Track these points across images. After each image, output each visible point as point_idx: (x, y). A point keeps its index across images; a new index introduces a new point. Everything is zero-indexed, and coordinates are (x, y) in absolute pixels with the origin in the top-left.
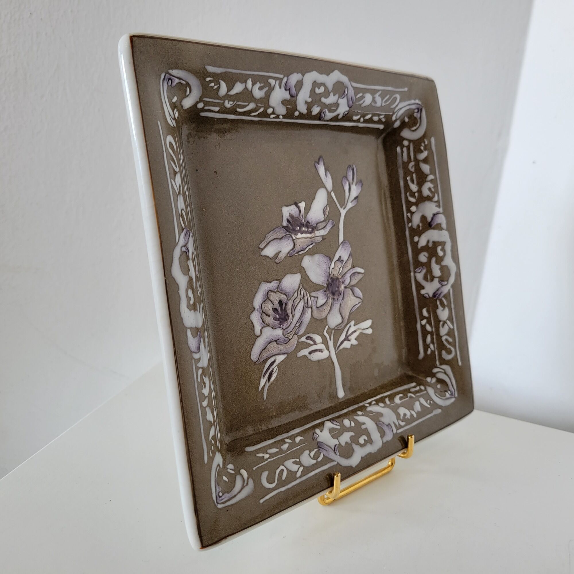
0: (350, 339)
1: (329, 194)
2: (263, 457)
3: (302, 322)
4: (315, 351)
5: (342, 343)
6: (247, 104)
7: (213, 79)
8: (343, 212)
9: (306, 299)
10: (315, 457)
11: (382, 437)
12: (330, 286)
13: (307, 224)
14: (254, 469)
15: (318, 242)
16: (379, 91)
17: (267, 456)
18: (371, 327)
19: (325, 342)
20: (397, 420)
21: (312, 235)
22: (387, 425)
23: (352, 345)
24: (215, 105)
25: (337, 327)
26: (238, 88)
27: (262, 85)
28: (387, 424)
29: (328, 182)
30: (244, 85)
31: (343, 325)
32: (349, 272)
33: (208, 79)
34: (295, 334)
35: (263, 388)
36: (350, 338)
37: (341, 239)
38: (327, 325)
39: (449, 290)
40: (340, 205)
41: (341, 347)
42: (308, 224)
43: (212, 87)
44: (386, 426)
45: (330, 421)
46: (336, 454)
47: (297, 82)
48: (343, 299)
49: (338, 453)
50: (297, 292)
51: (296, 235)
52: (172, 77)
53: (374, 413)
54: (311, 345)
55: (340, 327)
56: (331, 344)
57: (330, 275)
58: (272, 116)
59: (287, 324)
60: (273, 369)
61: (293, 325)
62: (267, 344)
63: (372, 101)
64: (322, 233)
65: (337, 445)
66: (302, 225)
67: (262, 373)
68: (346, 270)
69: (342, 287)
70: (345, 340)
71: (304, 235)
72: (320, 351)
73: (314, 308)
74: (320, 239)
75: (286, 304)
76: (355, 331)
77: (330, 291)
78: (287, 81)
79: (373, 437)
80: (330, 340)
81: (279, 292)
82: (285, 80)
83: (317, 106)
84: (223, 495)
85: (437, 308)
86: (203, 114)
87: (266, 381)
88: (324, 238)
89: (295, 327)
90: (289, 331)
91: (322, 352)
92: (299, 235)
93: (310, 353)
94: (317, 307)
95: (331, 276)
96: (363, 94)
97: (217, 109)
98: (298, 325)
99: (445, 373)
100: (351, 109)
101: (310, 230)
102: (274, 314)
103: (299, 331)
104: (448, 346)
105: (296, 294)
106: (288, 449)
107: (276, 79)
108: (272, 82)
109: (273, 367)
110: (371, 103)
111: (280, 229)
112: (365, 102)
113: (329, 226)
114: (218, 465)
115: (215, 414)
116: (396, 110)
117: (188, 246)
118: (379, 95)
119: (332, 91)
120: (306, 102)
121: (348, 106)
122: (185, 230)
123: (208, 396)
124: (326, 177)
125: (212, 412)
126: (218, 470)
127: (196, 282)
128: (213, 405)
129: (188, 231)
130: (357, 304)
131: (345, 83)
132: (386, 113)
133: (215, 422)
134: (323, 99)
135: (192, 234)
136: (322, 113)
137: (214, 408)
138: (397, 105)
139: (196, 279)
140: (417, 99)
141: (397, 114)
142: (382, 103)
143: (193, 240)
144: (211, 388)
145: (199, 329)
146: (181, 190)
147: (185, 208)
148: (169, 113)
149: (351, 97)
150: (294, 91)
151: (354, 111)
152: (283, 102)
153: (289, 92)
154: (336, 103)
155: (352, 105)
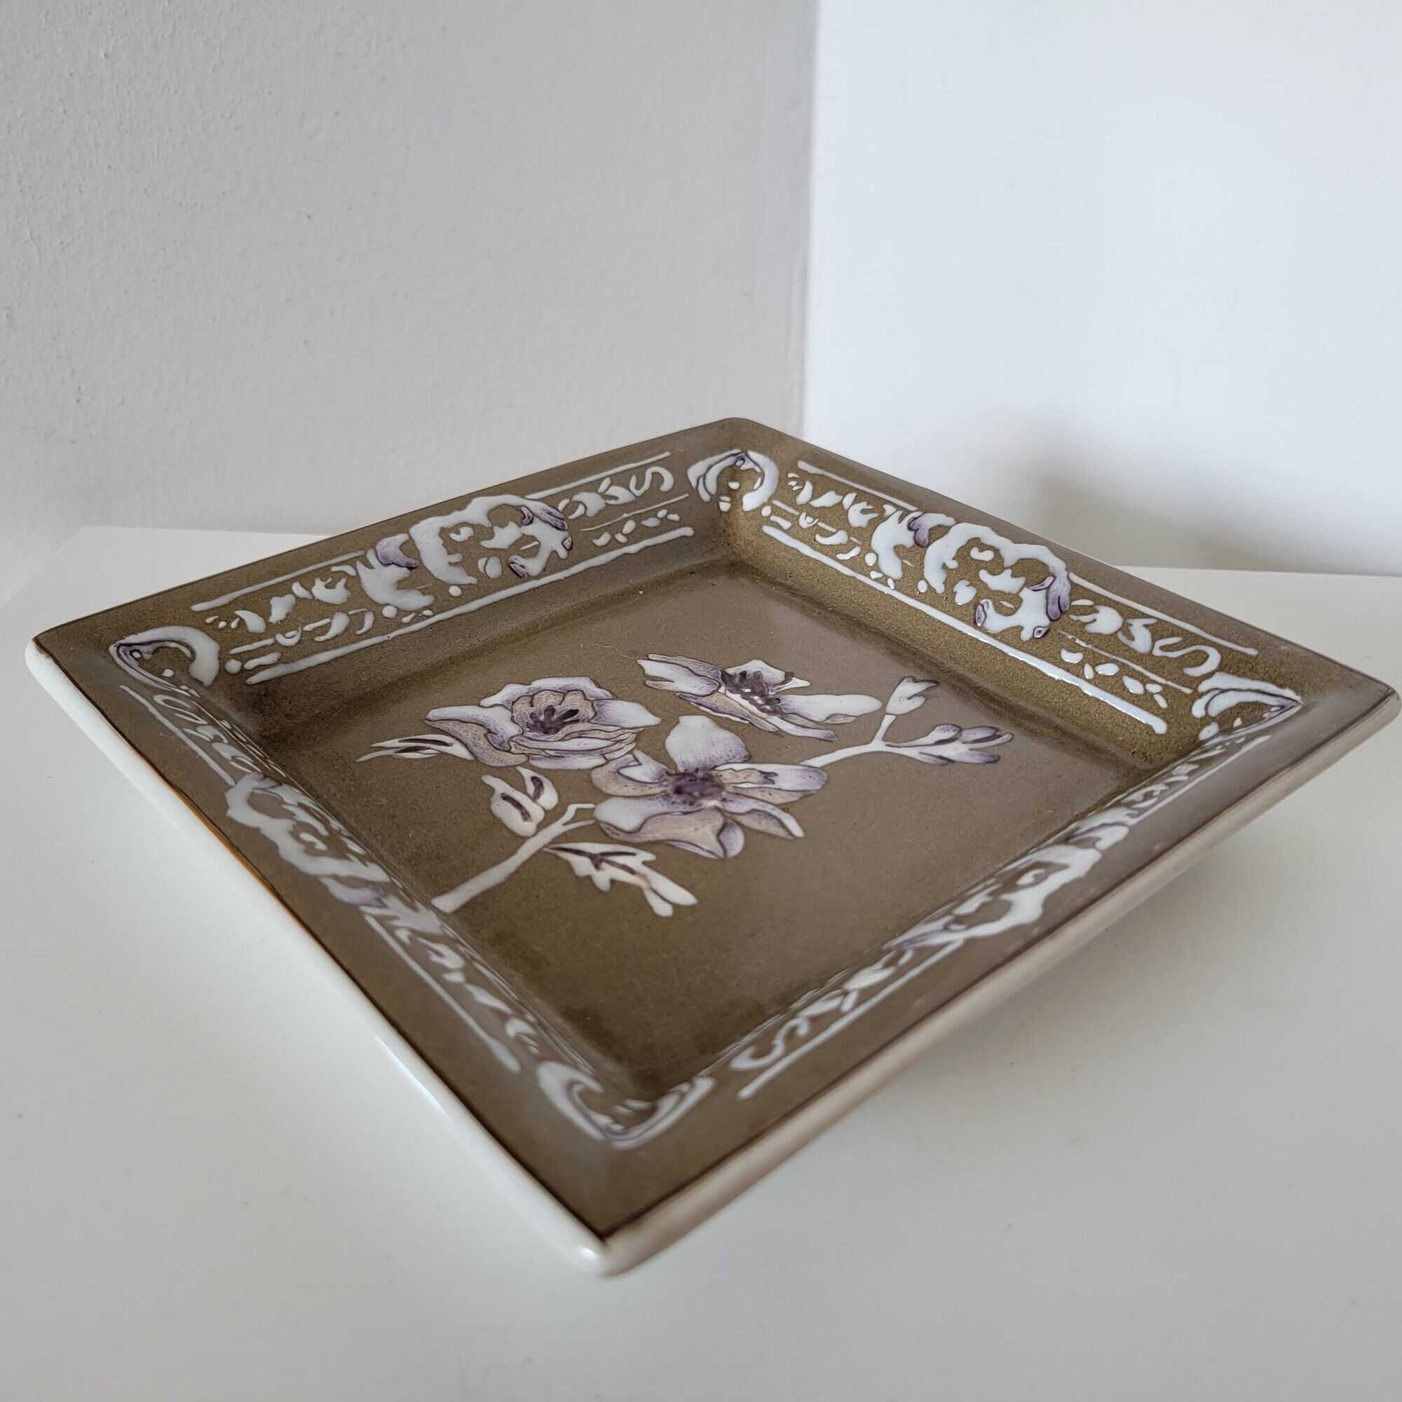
0: (601, 867)
1: (881, 712)
3: (563, 757)
4: (518, 805)
5: (579, 852)
6: (834, 530)
7: (798, 477)
8: (877, 745)
9: (618, 746)
10: (237, 761)
11: (333, 877)
12: (688, 779)
13: (771, 701)
14: (194, 703)
15: (758, 726)
16: (1150, 617)
18: (676, 907)
19: (551, 816)
20: (411, 930)
21: (760, 713)
22: (380, 901)
23: (590, 877)
24: (786, 516)
25: (608, 826)
26: (828, 499)
27: (870, 507)
28: (384, 903)
29: (903, 704)
30: (839, 498)
31: (622, 837)
32: (761, 803)
33: (791, 475)
34: (528, 756)
35: (382, 748)
36: (604, 865)
37: (819, 762)
38: (596, 804)
39: (950, 943)
40: (886, 736)
41: (566, 857)
42: (775, 701)
43: (792, 487)
44: (376, 897)
46: (256, 789)
47: (939, 527)
48: (685, 813)
49: (258, 792)
50: (618, 728)
51: (731, 691)
52: (747, 459)
54: (524, 791)
55: (613, 833)
56: (557, 828)
57: (713, 768)
58: (874, 575)
59: (536, 736)
60: (429, 748)
61: (542, 745)
62: (474, 721)
63: (1120, 630)
64: (786, 727)
65: (280, 799)
66: (761, 693)
67: (410, 735)
68: (759, 796)
69: (711, 803)
70: (592, 857)
71: (744, 702)
72: (526, 815)
73: (612, 766)
74: (771, 728)
75: (577, 721)
76: (631, 871)
77: (678, 783)
78: (918, 518)
80: (565, 824)
81: (592, 705)
82: (915, 515)
83: (968, 583)
86: (766, 529)
87: (398, 748)
88: (780, 732)
89: (543, 750)
90: (525, 744)
91: (525, 820)
92: (735, 696)
93: (506, 798)
94: (618, 772)
95: (714, 773)
96: (1095, 605)
97: (786, 524)
98: (552, 753)
100: (1056, 624)
101: (768, 707)
102: (543, 711)
103: (541, 759)
105: (611, 728)
107: (898, 508)
108: (889, 509)
109: (432, 746)
111: (716, 668)
112: (1096, 623)
113: (817, 733)
114: (193, 652)
115: (289, 639)
116: (1204, 687)
117: (536, 520)
118: (1146, 626)
119: (1011, 567)
120: (944, 566)
121: (1047, 613)
122: (558, 514)
123: (314, 597)
124: (909, 698)
125: (287, 615)
126: (183, 649)
127: (495, 552)
128: (304, 625)
129: (564, 525)
130: (701, 848)
131: (1053, 567)
132: (1170, 683)
133: (273, 636)
134: (984, 575)
135: (568, 543)
136: (980, 607)
137: (300, 629)
138: (1209, 676)
139: (500, 549)
140: (1289, 688)
141: (1211, 703)
142: (1153, 646)
143: (562, 553)
144: (333, 613)
145: (421, 561)
146: (612, 502)
147: (591, 513)
148: (704, 476)
149: (1059, 598)
150: (924, 535)
151: (1064, 633)
152: (899, 549)
153: (915, 534)
154: (1015, 594)
155: (1059, 616)
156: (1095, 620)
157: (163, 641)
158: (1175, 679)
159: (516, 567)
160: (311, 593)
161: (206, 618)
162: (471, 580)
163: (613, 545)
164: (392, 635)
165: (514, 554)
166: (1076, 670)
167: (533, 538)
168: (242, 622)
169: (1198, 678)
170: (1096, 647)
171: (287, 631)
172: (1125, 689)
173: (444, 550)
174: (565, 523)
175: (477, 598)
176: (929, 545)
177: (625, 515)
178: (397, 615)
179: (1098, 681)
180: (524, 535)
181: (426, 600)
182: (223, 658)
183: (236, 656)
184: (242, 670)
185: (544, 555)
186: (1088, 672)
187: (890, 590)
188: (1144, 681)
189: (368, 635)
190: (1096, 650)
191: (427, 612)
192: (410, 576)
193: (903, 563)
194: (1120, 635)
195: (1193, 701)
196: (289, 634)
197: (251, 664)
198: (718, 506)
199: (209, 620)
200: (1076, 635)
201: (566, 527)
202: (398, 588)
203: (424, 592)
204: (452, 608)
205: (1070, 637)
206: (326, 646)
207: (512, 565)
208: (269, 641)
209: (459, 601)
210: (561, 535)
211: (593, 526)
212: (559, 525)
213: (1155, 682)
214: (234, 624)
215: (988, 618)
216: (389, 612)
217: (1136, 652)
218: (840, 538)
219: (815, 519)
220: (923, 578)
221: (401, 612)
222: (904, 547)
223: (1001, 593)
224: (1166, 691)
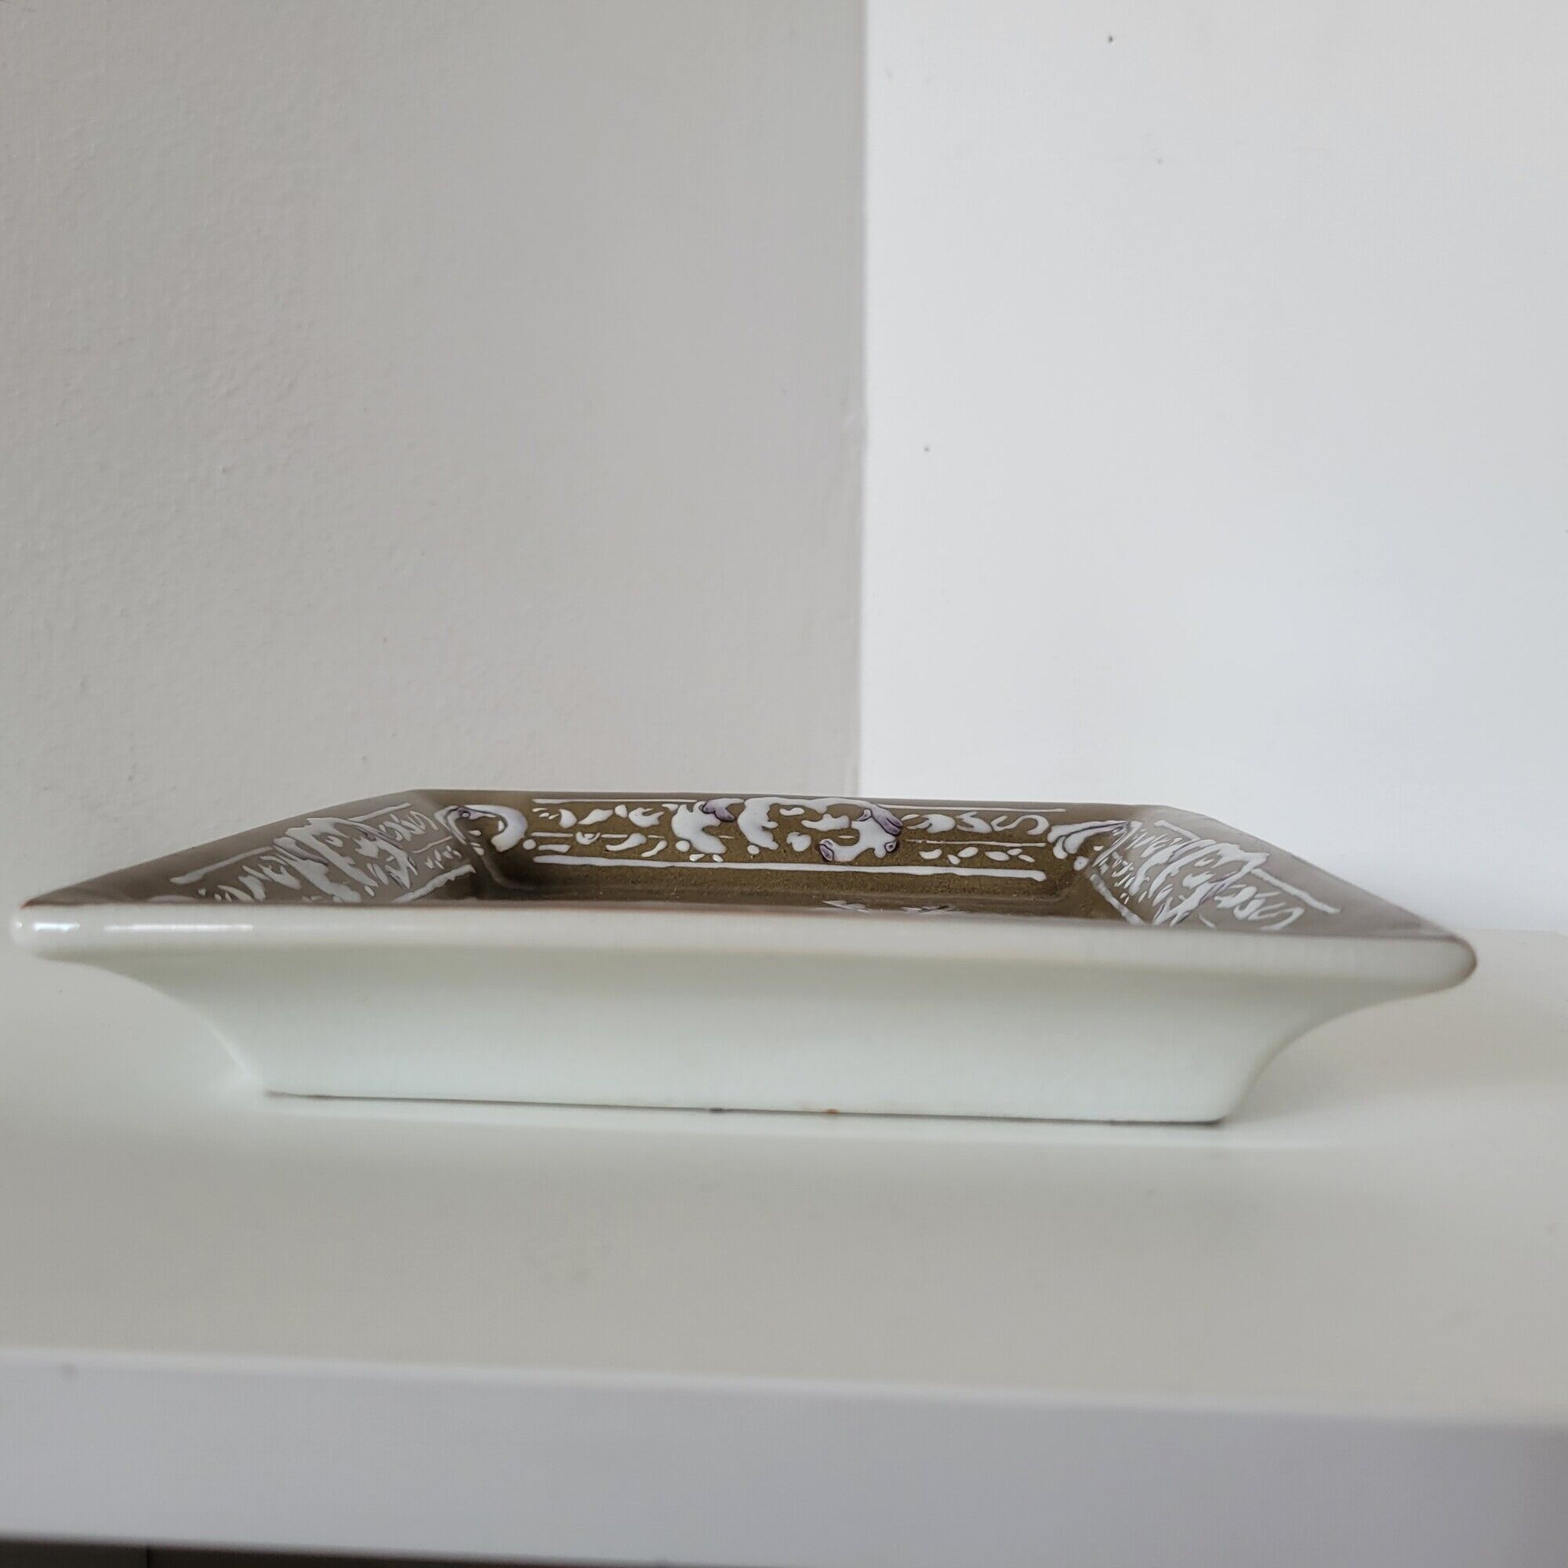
6: (625, 836)
24: (559, 841)
26: (598, 816)
27: (649, 810)
30: (609, 812)
33: (536, 810)
43: (546, 818)
52: (470, 811)
58: (693, 858)
83: (797, 833)
97: (564, 848)
100: (900, 837)
107: (680, 804)
108: (671, 807)
110: (955, 827)
112: (933, 827)
116: (1051, 837)
118: (973, 816)
119: (827, 813)
120: (765, 829)
121: (887, 832)
132: (1024, 845)
134: (807, 823)
136: (822, 847)
138: (1048, 832)
141: (1065, 846)
142: (991, 828)
149: (888, 820)
150: (724, 814)
151: (913, 841)
152: (707, 830)
153: (715, 815)
154: (846, 826)
155: (899, 830)
156: (931, 824)
158: (1025, 841)
166: (942, 861)
169: (1041, 835)
170: (947, 841)
172: (993, 861)
176: (736, 819)
179: (965, 863)
186: (953, 859)
187: (718, 863)
188: (1004, 850)
190: (949, 843)
193: (720, 839)
194: (960, 828)
195: (1052, 850)
200: (924, 838)
205: (920, 841)
213: (1012, 848)
215: (836, 853)
217: (981, 834)
218: (635, 840)
219: (595, 833)
220: (749, 843)
222: (712, 827)
223: (834, 830)
224: (1025, 851)
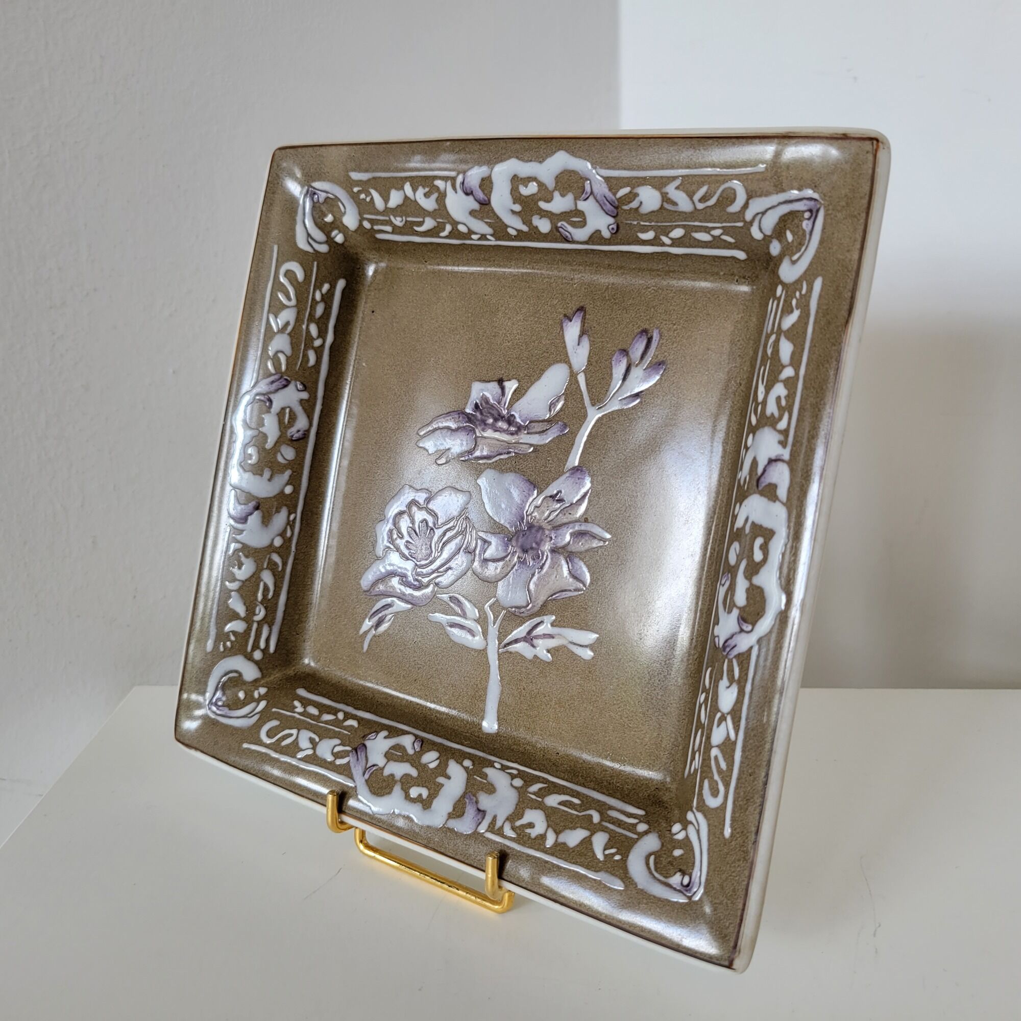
0: (535, 645)
1: (573, 376)
2: (296, 707)
4: (461, 627)
5: (516, 641)
6: (421, 219)
7: (361, 189)
8: (594, 416)
9: (467, 537)
10: (337, 755)
11: (450, 816)
12: (522, 535)
13: (510, 420)
14: (274, 710)
15: (521, 452)
16: (674, 178)
17: (300, 709)
18: (591, 647)
19: (482, 620)
20: (507, 819)
21: (513, 439)
22: (479, 810)
23: (535, 656)
24: (382, 223)
25: (514, 609)
26: (395, 199)
27: (427, 189)
28: (481, 808)
29: (580, 355)
30: (401, 192)
31: (526, 612)
32: (571, 525)
33: (356, 190)
34: (434, 582)
35: (366, 633)
36: (535, 642)
37: (575, 459)
38: (495, 595)
39: (751, 648)
40: (591, 399)
41: (514, 648)
42: (512, 419)
43: (364, 200)
44: (475, 809)
45: (416, 739)
46: (364, 774)
47: (483, 180)
48: (541, 567)
49: (367, 776)
50: (454, 520)
51: (483, 430)
52: (317, 191)
53: (486, 780)
54: (456, 614)
55: (520, 613)
56: (493, 630)
57: (526, 515)
58: (475, 237)
59: (425, 561)
60: (386, 616)
61: (433, 567)
62: (388, 574)
63: (663, 201)
64: (535, 440)
65: (377, 767)
66: (499, 417)
67: (369, 612)
68: (565, 520)
69: (547, 547)
70: (525, 639)
71: (497, 435)
72: (470, 631)
73: (479, 557)
74: (528, 448)
76: (551, 636)
77: (519, 544)
78: (464, 180)
79: (435, 803)
80: (494, 624)
81: (428, 511)
82: (460, 179)
83: (538, 216)
84: (223, 706)
85: (722, 678)
86: (379, 237)
87: (372, 626)
88: (537, 448)
89: (436, 571)
90: (425, 573)
91: (474, 636)
92: (489, 433)
93: (453, 625)
94: (484, 559)
95: (529, 518)
96: (633, 188)
97: (388, 228)
98: (442, 570)
99: (698, 832)
100: (618, 218)
101: (513, 429)
104: (716, 777)
105: (453, 523)
106: (326, 722)
107: (445, 179)
108: (439, 183)
109: (386, 612)
110: (662, 205)
111: (459, 414)
112: (644, 203)
113: (554, 431)
114: (236, 671)
115: (260, 613)
116: (749, 216)
117: (272, 396)
118: (677, 188)
119: (555, 189)
120: (513, 212)
121: (607, 214)
122: (276, 377)
123: (243, 581)
124: (579, 345)
125: (245, 604)
126: (231, 675)
127: (278, 443)
128: (256, 599)
129: (286, 379)
130: (570, 591)
131: (582, 171)
132: (724, 224)
133: (253, 621)
134: (543, 205)
135: (300, 387)
136: (560, 229)
137: (258, 603)
138: (746, 206)
139: (278, 439)
140: (806, 188)
141: (761, 225)
142: (693, 203)
143: (305, 395)
144: (259, 577)
145: (257, 498)
146: (290, 328)
147: (288, 351)
148: (309, 235)
149: (605, 197)
150: (480, 195)
151: (629, 222)
152: (472, 213)
153: (474, 197)
154: (574, 209)
155: (615, 211)
156: (641, 203)
157: (220, 682)
158: (725, 220)
159: (296, 436)
160: (239, 580)
161: (219, 649)
162: (288, 473)
163: (319, 351)
164: (293, 548)
165: (286, 431)
166: (657, 242)
167: (283, 409)
168: (234, 633)
169: (740, 212)
170: (657, 222)
171: (254, 611)
172: (699, 241)
173: (258, 477)
174: (286, 377)
175: (301, 477)
176: (489, 201)
177: (304, 327)
178: (283, 538)
179: (676, 243)
180: (277, 414)
181: (284, 512)
182: (249, 657)
183: (253, 650)
184: (263, 651)
185: (299, 410)
186: (666, 240)
187: (493, 242)
188: (707, 230)
189: (285, 564)
190: (659, 224)
191: (292, 517)
192: (263, 512)
193: (485, 222)
194: (666, 206)
195: (749, 230)
196: (257, 612)
197: (262, 645)
198: (337, 243)
199: (222, 649)
200: (638, 219)
201: (289, 379)
202: (267, 526)
203: (278, 511)
204: (298, 498)
205: (635, 223)
206: (277, 594)
207: (293, 439)
208: (255, 626)
209: (296, 491)
210: (291, 387)
211: (299, 358)
212: (284, 383)
213: (714, 228)
214: (233, 638)
215: (572, 233)
216: (278, 542)
217: (686, 213)
218: (429, 222)
219: (401, 217)
220: (507, 226)
221: (282, 534)
222: (476, 211)
223: (565, 212)
224: (726, 231)
